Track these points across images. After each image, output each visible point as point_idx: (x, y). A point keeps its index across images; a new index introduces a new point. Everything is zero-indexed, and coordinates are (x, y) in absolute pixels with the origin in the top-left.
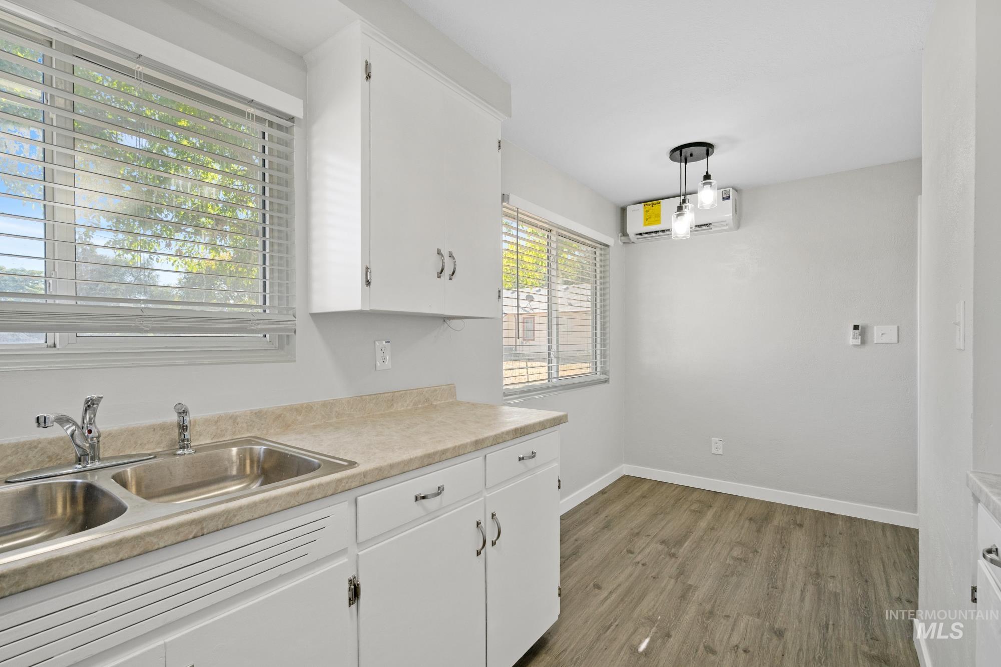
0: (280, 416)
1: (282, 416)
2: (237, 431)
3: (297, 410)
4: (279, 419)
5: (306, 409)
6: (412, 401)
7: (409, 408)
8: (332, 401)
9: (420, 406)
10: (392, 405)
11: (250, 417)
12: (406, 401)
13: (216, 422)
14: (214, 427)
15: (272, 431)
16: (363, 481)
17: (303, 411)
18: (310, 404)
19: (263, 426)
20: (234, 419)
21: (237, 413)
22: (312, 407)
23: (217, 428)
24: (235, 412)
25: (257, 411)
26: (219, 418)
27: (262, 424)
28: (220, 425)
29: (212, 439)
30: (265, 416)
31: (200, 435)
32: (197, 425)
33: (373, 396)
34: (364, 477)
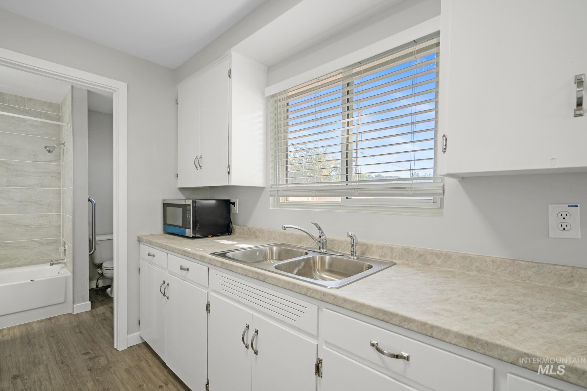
0: (422, 255)
1: (424, 255)
2: (393, 257)
3: (436, 255)
4: (421, 258)
5: (445, 256)
8: (472, 256)
11: (401, 251)
13: (382, 248)
14: (381, 251)
15: (415, 264)
16: (323, 298)
17: (442, 257)
18: (450, 253)
19: (410, 259)
20: (392, 249)
21: (394, 246)
22: (450, 256)
23: (383, 252)
24: (393, 245)
25: (406, 248)
26: (383, 246)
27: (409, 257)
28: (384, 250)
29: (380, 257)
30: (411, 253)
31: (374, 253)
32: (373, 247)
33: (535, 264)
34: (324, 296)
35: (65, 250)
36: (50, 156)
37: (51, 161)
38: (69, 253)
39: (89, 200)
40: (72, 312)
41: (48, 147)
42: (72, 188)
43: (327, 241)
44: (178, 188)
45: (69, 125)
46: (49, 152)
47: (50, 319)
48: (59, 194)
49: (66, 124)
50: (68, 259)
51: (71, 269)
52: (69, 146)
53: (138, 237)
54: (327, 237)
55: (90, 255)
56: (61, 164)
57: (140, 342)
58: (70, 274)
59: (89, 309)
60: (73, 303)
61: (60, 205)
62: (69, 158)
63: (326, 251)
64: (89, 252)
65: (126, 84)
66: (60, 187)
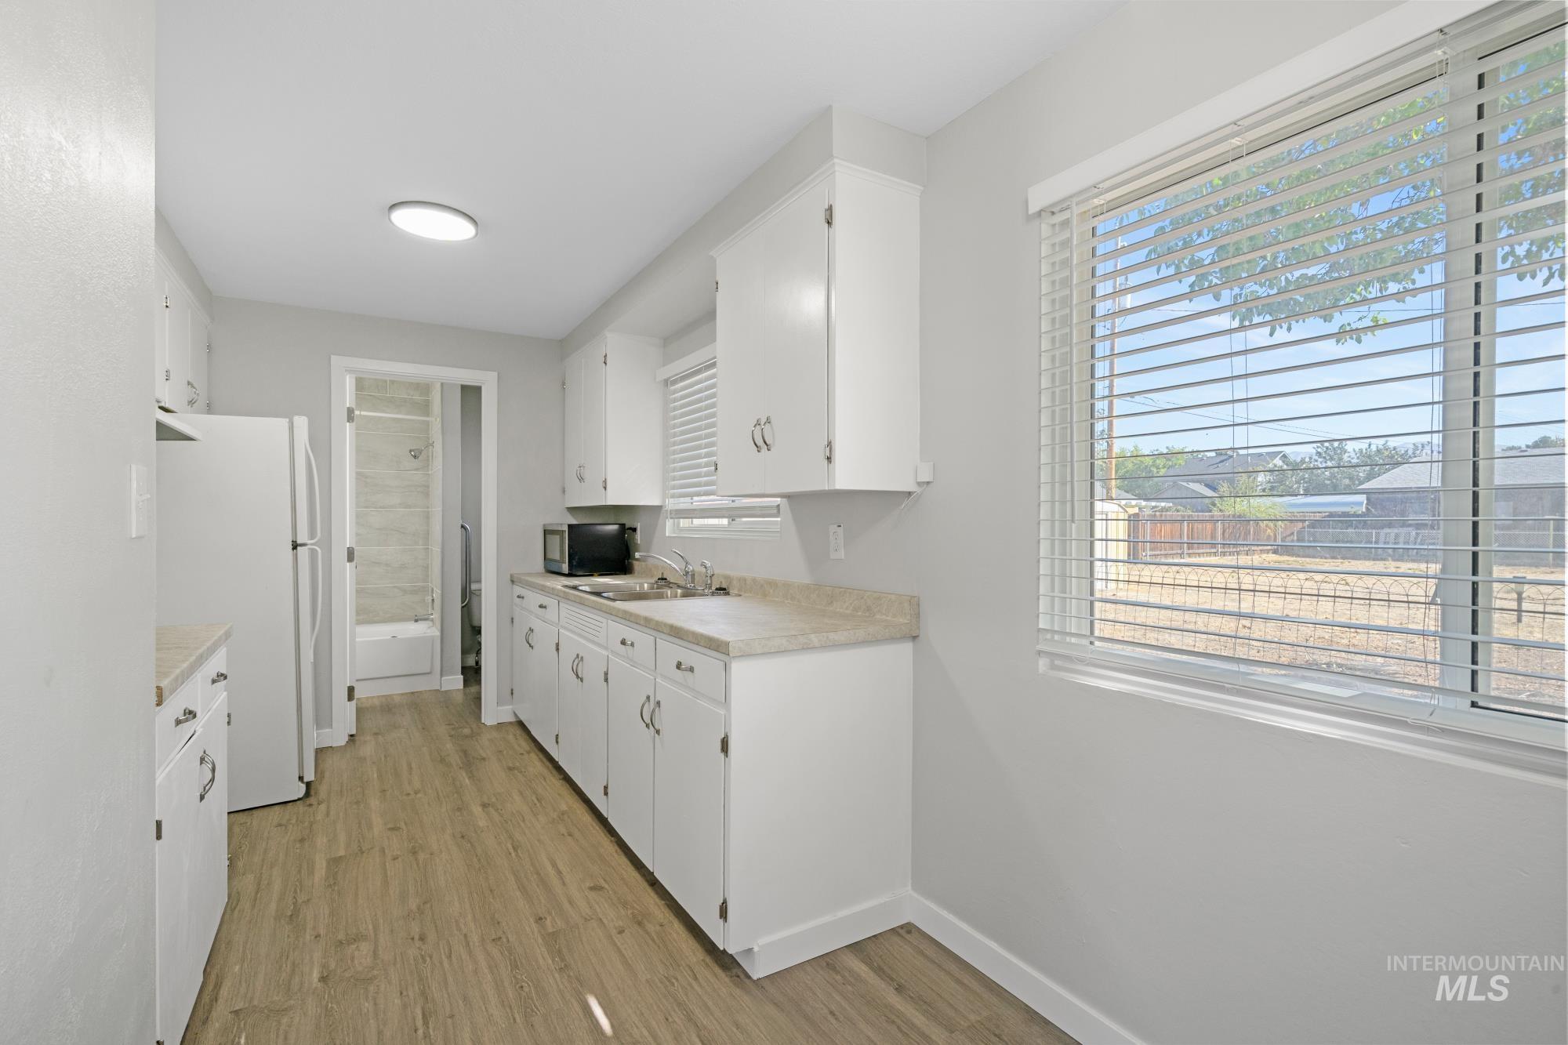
6: (851, 604)
7: (848, 612)
9: (860, 613)
10: (832, 602)
12: (845, 602)
35: (433, 600)
36: (415, 463)
37: (417, 470)
38: (438, 602)
39: (462, 526)
40: (439, 688)
41: (413, 450)
42: (440, 509)
43: (696, 575)
44: (567, 508)
45: (438, 419)
46: (415, 457)
47: (412, 693)
48: (427, 517)
49: (434, 419)
50: (436, 616)
51: (439, 627)
52: (438, 448)
53: (512, 576)
54: (696, 569)
55: (463, 607)
56: (430, 472)
57: (512, 719)
58: (438, 633)
59: (462, 687)
60: (442, 675)
61: (429, 534)
62: (437, 464)
63: (694, 586)
64: (462, 603)
65: (496, 374)
66: (428, 508)
